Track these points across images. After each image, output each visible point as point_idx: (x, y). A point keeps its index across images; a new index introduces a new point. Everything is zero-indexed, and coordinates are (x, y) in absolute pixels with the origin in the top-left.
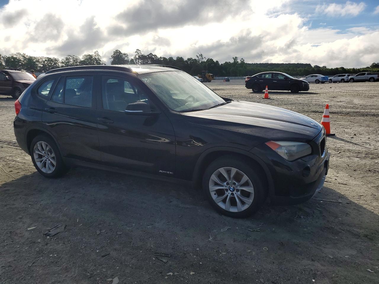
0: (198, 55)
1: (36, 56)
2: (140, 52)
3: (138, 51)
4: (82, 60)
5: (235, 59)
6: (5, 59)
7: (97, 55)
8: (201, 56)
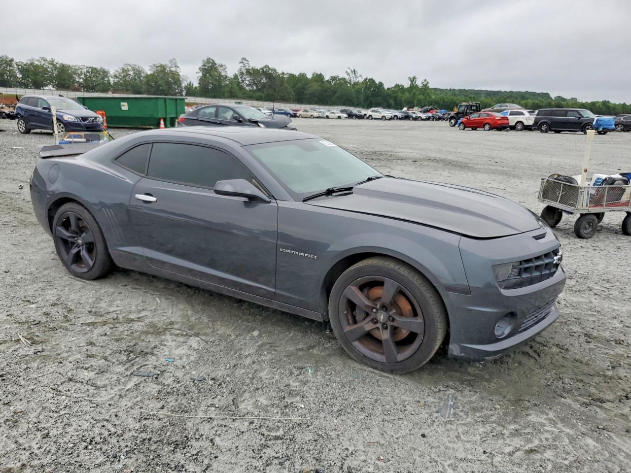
0: (349, 71)
1: (71, 64)
2: (247, 62)
3: (243, 61)
4: (149, 73)
5: (413, 80)
6: (20, 67)
7: (174, 66)
8: (355, 74)
